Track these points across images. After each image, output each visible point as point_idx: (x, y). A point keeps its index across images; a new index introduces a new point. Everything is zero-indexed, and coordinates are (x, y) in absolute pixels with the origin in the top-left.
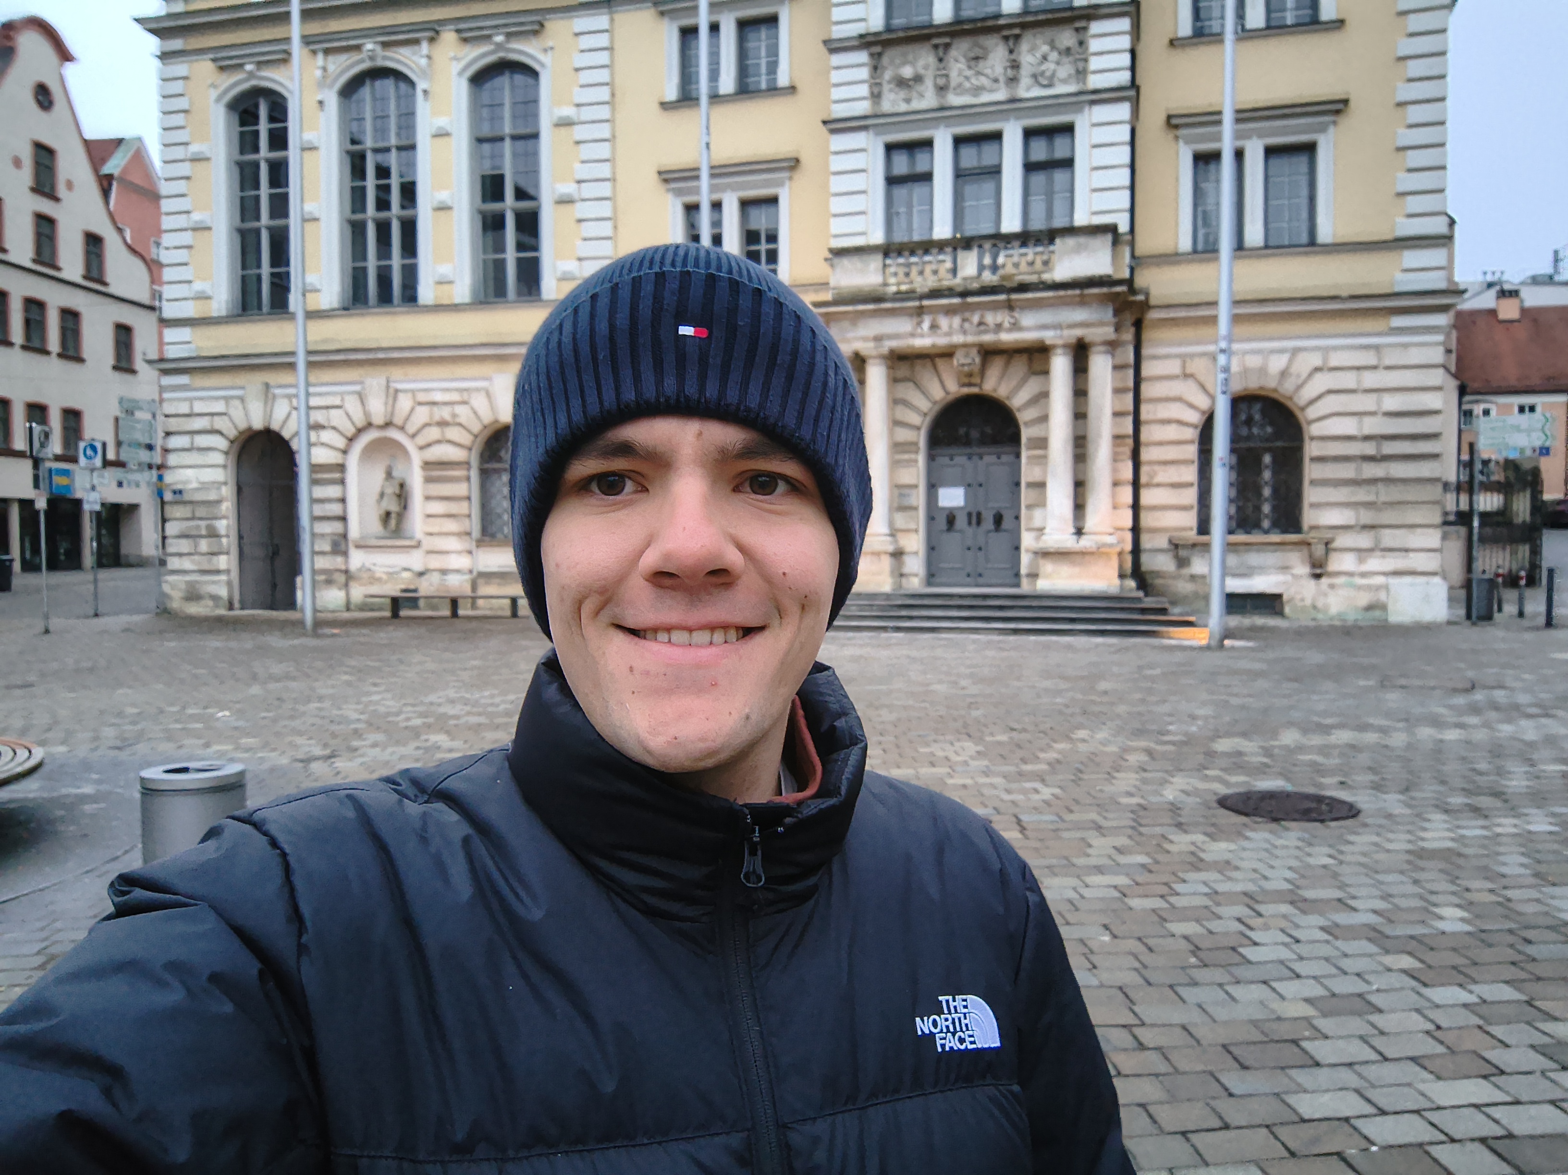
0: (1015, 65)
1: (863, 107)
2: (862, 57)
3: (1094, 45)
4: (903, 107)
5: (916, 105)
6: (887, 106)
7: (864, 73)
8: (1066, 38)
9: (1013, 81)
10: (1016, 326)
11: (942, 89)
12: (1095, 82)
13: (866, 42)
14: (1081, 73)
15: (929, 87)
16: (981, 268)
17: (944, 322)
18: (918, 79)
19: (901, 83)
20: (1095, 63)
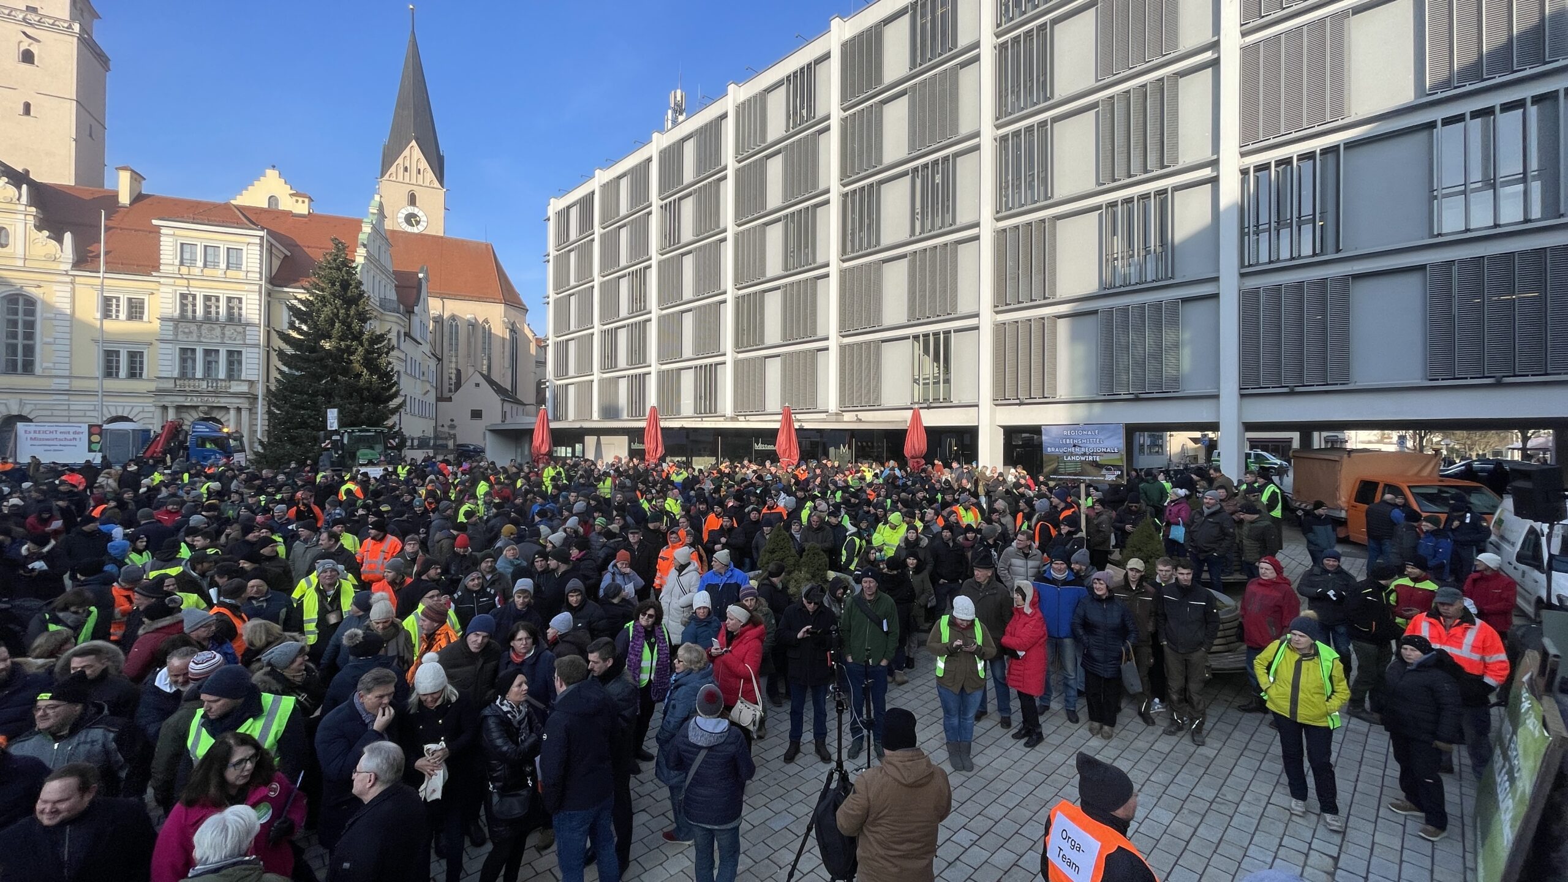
0: (223, 334)
1: (171, 337)
2: (171, 323)
3: (247, 333)
4: (186, 339)
5: (190, 339)
6: (179, 338)
7: (171, 328)
8: (240, 329)
9: (222, 338)
10: (218, 402)
11: (199, 337)
12: (247, 342)
13: (171, 320)
14: (244, 339)
15: (195, 335)
16: (208, 386)
17: (195, 399)
18: (191, 332)
19: (184, 333)
20: (247, 337)
